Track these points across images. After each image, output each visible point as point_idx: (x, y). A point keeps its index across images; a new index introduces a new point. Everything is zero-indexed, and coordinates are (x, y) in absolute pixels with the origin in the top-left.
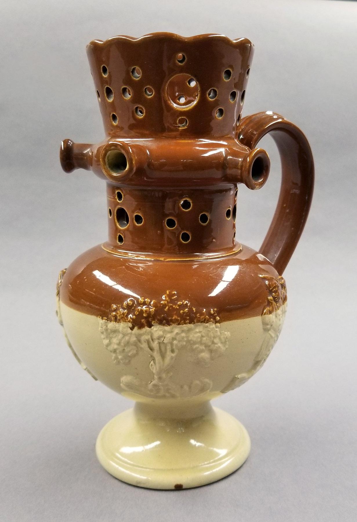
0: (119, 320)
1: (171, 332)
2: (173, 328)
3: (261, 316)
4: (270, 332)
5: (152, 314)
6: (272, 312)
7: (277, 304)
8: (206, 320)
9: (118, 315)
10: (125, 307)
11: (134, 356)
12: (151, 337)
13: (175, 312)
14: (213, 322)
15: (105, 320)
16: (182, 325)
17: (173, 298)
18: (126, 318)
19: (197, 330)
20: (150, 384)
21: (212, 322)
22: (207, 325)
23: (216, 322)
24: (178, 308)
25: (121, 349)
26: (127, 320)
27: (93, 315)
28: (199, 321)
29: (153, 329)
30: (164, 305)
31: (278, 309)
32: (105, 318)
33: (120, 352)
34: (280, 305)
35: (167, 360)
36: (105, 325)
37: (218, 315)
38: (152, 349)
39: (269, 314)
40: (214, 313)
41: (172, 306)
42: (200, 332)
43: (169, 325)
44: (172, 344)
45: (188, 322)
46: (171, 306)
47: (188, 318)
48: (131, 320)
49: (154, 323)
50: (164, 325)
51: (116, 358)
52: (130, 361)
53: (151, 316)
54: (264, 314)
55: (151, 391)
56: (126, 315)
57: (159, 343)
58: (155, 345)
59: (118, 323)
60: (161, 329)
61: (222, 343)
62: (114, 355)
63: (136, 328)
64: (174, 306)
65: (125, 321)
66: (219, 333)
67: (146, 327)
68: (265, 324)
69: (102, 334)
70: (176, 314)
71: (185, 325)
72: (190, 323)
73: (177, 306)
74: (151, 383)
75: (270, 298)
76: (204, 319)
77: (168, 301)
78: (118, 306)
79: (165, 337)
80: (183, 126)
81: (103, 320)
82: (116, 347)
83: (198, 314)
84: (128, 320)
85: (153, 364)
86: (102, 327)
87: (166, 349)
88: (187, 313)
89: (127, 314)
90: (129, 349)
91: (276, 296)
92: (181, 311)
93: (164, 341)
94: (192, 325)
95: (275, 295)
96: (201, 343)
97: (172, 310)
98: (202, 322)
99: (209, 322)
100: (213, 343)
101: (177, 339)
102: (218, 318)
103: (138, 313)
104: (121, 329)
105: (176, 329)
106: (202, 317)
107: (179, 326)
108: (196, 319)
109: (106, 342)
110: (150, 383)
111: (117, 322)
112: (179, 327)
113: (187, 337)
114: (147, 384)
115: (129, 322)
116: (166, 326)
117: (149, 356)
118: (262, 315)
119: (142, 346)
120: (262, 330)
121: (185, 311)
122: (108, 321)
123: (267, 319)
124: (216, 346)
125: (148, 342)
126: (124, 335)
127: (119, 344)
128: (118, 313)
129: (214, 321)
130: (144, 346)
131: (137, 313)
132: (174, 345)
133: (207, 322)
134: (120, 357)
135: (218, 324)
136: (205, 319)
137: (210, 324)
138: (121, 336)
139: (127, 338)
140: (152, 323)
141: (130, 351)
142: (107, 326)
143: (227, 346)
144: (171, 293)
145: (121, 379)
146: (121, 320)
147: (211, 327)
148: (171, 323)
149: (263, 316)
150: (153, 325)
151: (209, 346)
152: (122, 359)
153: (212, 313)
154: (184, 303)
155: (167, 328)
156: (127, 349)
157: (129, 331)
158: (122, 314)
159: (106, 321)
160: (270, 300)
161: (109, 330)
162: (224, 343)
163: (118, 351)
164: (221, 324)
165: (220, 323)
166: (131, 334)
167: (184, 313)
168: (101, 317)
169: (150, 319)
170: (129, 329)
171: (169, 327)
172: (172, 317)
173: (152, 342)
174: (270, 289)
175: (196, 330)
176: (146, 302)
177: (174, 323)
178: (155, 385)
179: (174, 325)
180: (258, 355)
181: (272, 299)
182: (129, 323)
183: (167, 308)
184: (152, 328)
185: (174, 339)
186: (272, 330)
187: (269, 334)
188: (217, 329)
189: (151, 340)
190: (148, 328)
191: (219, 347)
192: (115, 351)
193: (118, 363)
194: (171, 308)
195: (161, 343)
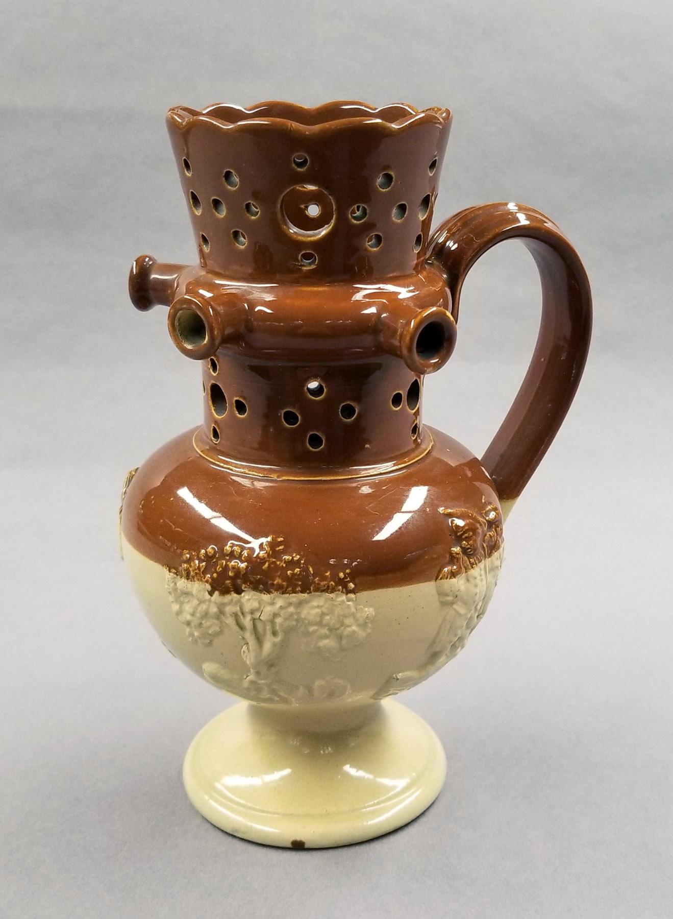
0: (193, 577)
1: (272, 604)
2: (274, 599)
3: (434, 581)
4: (455, 606)
5: (242, 573)
6: (457, 575)
7: (471, 560)
8: (331, 587)
9: (191, 569)
10: (203, 558)
11: (217, 634)
12: (241, 609)
13: (279, 573)
14: (342, 592)
15: (173, 574)
16: (290, 594)
17: (277, 549)
18: (202, 575)
19: (315, 603)
20: (246, 679)
21: (340, 592)
22: (332, 596)
23: (348, 592)
24: (284, 565)
25: (195, 621)
26: (204, 579)
27: (157, 562)
28: (318, 589)
29: (244, 596)
30: (262, 560)
31: (472, 568)
32: (174, 571)
33: (195, 626)
34: (477, 561)
35: (267, 646)
36: (173, 582)
37: (352, 581)
38: (242, 628)
39: (450, 579)
40: (345, 577)
41: (274, 563)
42: (318, 607)
43: (269, 592)
44: (272, 622)
45: (299, 590)
46: (274, 561)
47: (300, 583)
48: (210, 580)
49: (246, 587)
50: (261, 591)
51: (192, 635)
52: (211, 641)
53: (241, 576)
54: (441, 579)
55: (248, 689)
56: (203, 571)
57: (254, 620)
58: (247, 621)
59: (192, 581)
60: (256, 597)
61: (359, 625)
62: (188, 629)
63: (217, 593)
64: (278, 563)
65: (201, 581)
66: (353, 610)
67: (233, 593)
68: (441, 593)
69: (169, 594)
70: (279, 576)
71: (294, 595)
72: (302, 592)
73: (283, 562)
74: (248, 678)
75: (456, 549)
76: (326, 586)
77: (269, 553)
78: (193, 554)
79: (262, 610)
80: (310, 264)
81: (171, 574)
82: (189, 617)
83: (317, 578)
84: (206, 579)
85: (246, 651)
86: (168, 585)
87: (265, 630)
88: (299, 575)
89: (205, 568)
90: (208, 624)
91: (469, 546)
92: (289, 572)
93: (261, 617)
94: (306, 595)
95: (467, 544)
96: (320, 624)
97: (274, 568)
98: (323, 591)
99: (336, 591)
100: (342, 624)
101: (282, 615)
102: (352, 585)
103: (221, 569)
104: (194, 592)
105: (280, 601)
106: (322, 583)
107: (284, 595)
108: (313, 585)
109: (176, 607)
110: (245, 677)
111: (189, 580)
112: (284, 598)
113: (298, 613)
114: (241, 679)
115: (207, 581)
116: (265, 594)
117: (240, 637)
118: (436, 579)
119: (227, 621)
120: (438, 604)
121: (296, 571)
122: (177, 575)
123: (446, 586)
124: (349, 629)
125: (236, 615)
126: (201, 602)
127: (193, 614)
128: (191, 566)
129: (344, 590)
130: (230, 621)
131: (219, 569)
132: (278, 624)
133: (332, 592)
134: (196, 634)
135: (352, 596)
136: (328, 586)
137: (337, 595)
138: (195, 602)
139: (204, 606)
140: (243, 588)
141: (209, 627)
142: (175, 584)
143: (369, 631)
144: (276, 540)
145: (203, 666)
146: (195, 578)
147: (340, 599)
148: (272, 590)
149: (438, 581)
150: (243, 591)
151: (337, 629)
152: (200, 638)
153: (342, 578)
154: (295, 559)
155: (266, 597)
156: (206, 624)
157: (207, 596)
158: (196, 568)
159: (175, 576)
160: (454, 555)
161: (179, 591)
162: (364, 625)
163: (192, 625)
164: (358, 594)
165: (355, 594)
166: (210, 601)
167: (293, 575)
168: (168, 568)
169: (239, 581)
170: (207, 593)
171: (268, 595)
172: (274, 581)
173: (242, 617)
174: (458, 534)
175: (313, 603)
176: (235, 552)
177: (277, 590)
178: (252, 682)
179: (275, 594)
180: (434, 642)
181: (458, 552)
182: (207, 584)
183: (267, 565)
184: (243, 594)
185: (275, 615)
186: (459, 603)
187: (455, 610)
188: (350, 603)
189: (240, 614)
190: (235, 595)
191: (354, 632)
192: (188, 623)
193: (195, 641)
194: (272, 566)
195: (257, 619)
